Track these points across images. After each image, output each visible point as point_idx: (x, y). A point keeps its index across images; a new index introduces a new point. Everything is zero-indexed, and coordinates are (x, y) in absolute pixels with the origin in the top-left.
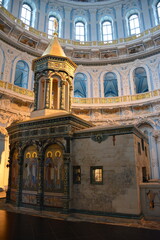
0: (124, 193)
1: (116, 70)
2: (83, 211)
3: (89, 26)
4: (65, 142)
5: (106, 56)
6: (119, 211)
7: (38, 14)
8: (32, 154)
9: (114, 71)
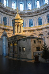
0: (29, 54)
1: (41, 16)
2: (21, 58)
3: (32, 4)
4: (17, 42)
5: (38, 13)
6: (28, 58)
7: (17, 4)
8: (11, 45)
9: (41, 17)
